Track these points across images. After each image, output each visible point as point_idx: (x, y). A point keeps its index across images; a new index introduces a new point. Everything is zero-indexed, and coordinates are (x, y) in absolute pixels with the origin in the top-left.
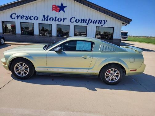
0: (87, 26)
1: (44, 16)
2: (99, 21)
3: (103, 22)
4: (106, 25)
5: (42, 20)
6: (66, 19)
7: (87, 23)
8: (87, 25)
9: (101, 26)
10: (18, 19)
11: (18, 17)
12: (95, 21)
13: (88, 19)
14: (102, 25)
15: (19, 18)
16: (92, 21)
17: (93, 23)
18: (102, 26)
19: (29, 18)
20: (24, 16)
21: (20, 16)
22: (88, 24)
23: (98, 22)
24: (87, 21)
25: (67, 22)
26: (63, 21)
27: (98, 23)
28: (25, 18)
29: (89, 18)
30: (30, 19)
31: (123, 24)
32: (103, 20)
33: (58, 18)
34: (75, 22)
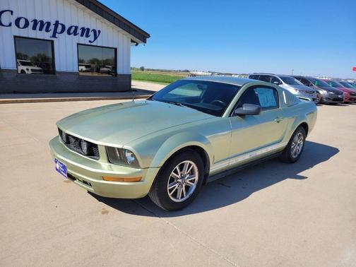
0: (52, 42)
2: (83, 29)
3: (91, 34)
4: (99, 42)
7: (51, 33)
8: (53, 39)
9: (89, 44)
12: (73, 28)
13: (53, 22)
14: (90, 42)
16: (63, 27)
17: (69, 33)
18: (92, 44)
22: (54, 36)
23: (79, 31)
24: (52, 27)
27: (82, 35)
29: (56, 20)
31: (132, 41)
32: (91, 29)
34: (13, 24)
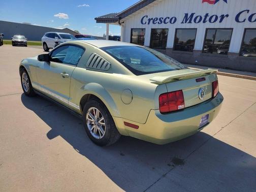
1: (186, 15)
5: (182, 23)
6: (227, 16)
10: (149, 24)
11: (149, 20)
15: (151, 21)
19: (163, 20)
20: (157, 19)
21: (152, 19)
25: (228, 23)
26: (221, 21)
28: (158, 21)
30: (165, 23)
33: (210, 15)
34: (247, 20)
